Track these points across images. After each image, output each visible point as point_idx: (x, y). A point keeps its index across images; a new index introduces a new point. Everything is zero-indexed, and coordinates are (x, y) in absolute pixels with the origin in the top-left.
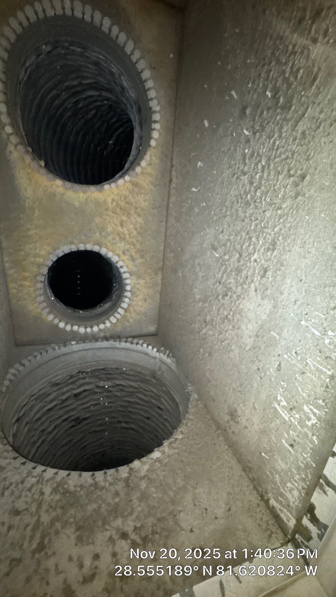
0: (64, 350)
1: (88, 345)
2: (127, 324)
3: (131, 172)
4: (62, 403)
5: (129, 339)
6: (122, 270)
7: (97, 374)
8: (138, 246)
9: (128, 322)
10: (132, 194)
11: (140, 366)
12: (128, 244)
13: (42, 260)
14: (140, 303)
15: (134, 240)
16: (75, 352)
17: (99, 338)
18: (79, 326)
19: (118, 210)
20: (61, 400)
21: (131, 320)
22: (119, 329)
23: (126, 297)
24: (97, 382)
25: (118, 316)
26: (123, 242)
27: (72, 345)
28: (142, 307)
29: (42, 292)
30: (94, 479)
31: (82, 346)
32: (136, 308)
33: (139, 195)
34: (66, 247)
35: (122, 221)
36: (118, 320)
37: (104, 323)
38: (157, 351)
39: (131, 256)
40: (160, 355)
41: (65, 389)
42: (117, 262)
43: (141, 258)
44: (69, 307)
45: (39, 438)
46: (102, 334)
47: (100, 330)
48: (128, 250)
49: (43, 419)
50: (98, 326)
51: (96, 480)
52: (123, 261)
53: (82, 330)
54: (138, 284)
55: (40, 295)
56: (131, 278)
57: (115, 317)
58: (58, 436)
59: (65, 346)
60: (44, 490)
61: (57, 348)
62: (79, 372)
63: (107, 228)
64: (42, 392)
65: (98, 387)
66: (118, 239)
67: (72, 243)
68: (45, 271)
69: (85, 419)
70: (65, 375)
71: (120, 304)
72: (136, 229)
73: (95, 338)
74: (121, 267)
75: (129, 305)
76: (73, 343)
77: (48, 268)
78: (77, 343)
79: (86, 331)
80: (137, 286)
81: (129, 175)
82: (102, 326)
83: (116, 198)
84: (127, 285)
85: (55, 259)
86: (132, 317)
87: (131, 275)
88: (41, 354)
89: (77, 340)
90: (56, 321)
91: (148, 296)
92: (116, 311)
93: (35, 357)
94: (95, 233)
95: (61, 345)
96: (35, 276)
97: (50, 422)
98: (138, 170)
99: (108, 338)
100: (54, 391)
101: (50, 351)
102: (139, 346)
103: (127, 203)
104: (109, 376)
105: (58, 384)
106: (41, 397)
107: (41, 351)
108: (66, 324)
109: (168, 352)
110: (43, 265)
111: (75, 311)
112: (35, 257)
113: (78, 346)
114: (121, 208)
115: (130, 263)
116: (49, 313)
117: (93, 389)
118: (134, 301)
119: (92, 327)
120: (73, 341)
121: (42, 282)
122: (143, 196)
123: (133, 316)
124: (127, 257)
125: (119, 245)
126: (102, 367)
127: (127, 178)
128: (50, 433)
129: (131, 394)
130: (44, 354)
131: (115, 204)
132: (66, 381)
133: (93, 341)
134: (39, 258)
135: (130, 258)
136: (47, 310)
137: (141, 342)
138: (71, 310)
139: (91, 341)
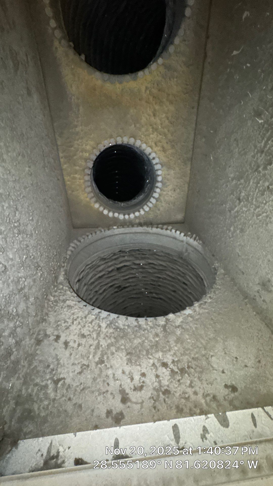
0: (108, 233)
1: (127, 230)
2: (158, 212)
3: (164, 54)
4: (108, 274)
5: (160, 226)
6: (154, 162)
7: (134, 253)
8: (169, 136)
9: (159, 210)
10: (165, 79)
11: (168, 248)
12: (160, 134)
13: (88, 155)
14: (170, 193)
15: (166, 130)
16: (117, 235)
17: (136, 224)
18: (119, 214)
19: (151, 99)
20: (108, 271)
21: (161, 209)
22: (151, 216)
23: (157, 187)
24: (134, 260)
25: (150, 205)
26: (155, 133)
27: (114, 229)
28: (171, 197)
29: (89, 184)
30: (138, 322)
31: (122, 230)
32: (166, 198)
33: (172, 79)
34: (106, 141)
35: (155, 110)
36: (150, 208)
37: (139, 211)
38: (184, 236)
39: (163, 147)
40: (187, 238)
41: (110, 264)
42: (150, 154)
43: (172, 148)
44: (110, 200)
45: (94, 296)
46: (137, 221)
47: (136, 217)
48: (160, 141)
49: (96, 283)
50: (134, 213)
51: (140, 323)
52: (155, 152)
53: (121, 217)
54: (169, 174)
55: (89, 186)
56: (162, 169)
57: (148, 206)
58: (106, 297)
59: (109, 230)
60: (101, 325)
61: (103, 230)
62: (120, 251)
63: (141, 119)
64: (94, 263)
65: (135, 264)
66: (151, 130)
67: (111, 137)
68: (91, 165)
69: (125, 288)
70: (110, 253)
71: (152, 194)
72: (168, 119)
73: (131, 224)
74: (154, 158)
75: (160, 195)
76: (115, 227)
77: (93, 162)
78: (118, 228)
79: (124, 218)
80: (168, 177)
81: (162, 58)
82: (137, 214)
83: (149, 86)
84: (159, 175)
85: (98, 154)
86: (162, 206)
87: (162, 166)
88: (92, 234)
89: (118, 225)
90: (101, 209)
91: (177, 186)
92: (149, 201)
93: (88, 236)
94: (131, 125)
95: (106, 229)
96: (84, 170)
97: (101, 286)
98: (171, 49)
99: (142, 224)
100: (103, 264)
101: (98, 232)
102: (169, 231)
103: (159, 90)
104: (143, 256)
105: (105, 259)
106: (94, 267)
107: (92, 232)
108: (109, 211)
109: (194, 236)
110: (89, 159)
111: (115, 203)
112: (82, 152)
113: (118, 230)
114: (154, 97)
115: (162, 155)
116: (96, 202)
117: (130, 265)
118: (164, 191)
119: (129, 214)
120: (115, 226)
121: (89, 175)
122: (175, 79)
123: (163, 204)
124: (159, 148)
125: (151, 136)
126: (137, 249)
127: (160, 61)
128: (101, 294)
129: (160, 271)
130: (94, 234)
131: (148, 92)
132: (111, 257)
133: (130, 226)
134: (85, 152)
135: (162, 149)
136: (94, 199)
137: (170, 228)
138: (112, 201)
139: (128, 227)
